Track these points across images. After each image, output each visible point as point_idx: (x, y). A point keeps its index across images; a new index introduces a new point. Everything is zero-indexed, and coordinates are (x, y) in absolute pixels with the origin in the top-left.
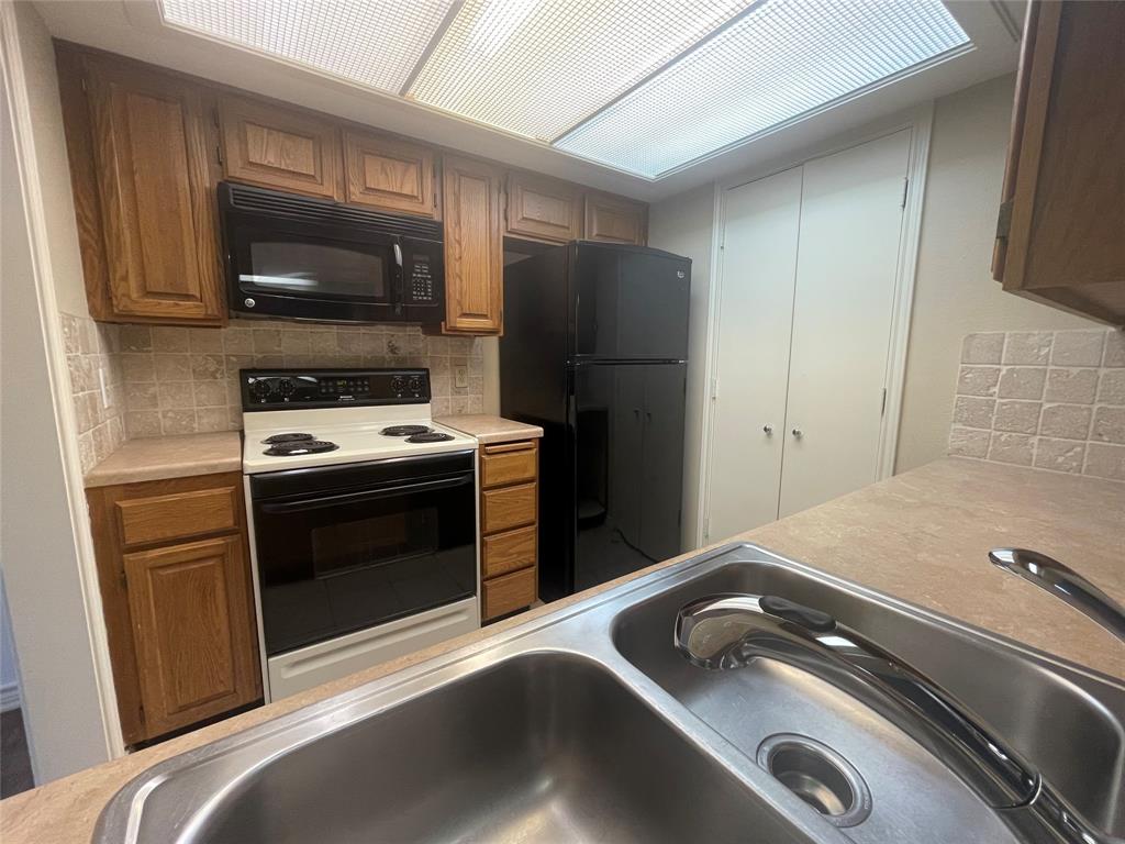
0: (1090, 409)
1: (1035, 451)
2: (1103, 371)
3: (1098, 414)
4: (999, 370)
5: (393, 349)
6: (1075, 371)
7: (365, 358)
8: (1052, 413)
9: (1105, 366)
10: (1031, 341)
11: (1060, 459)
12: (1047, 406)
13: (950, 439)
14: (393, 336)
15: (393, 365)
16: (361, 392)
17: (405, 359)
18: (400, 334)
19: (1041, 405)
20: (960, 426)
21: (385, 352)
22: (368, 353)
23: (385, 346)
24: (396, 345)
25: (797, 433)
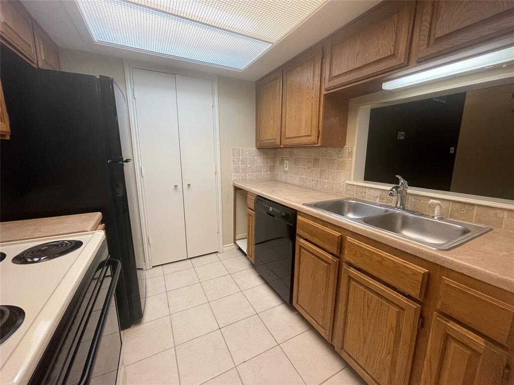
0: (254, 166)
1: (248, 177)
4: (240, 158)
6: (252, 158)
10: (245, 150)
11: (252, 178)
12: (248, 166)
13: (232, 178)
20: (234, 174)
25: (189, 185)
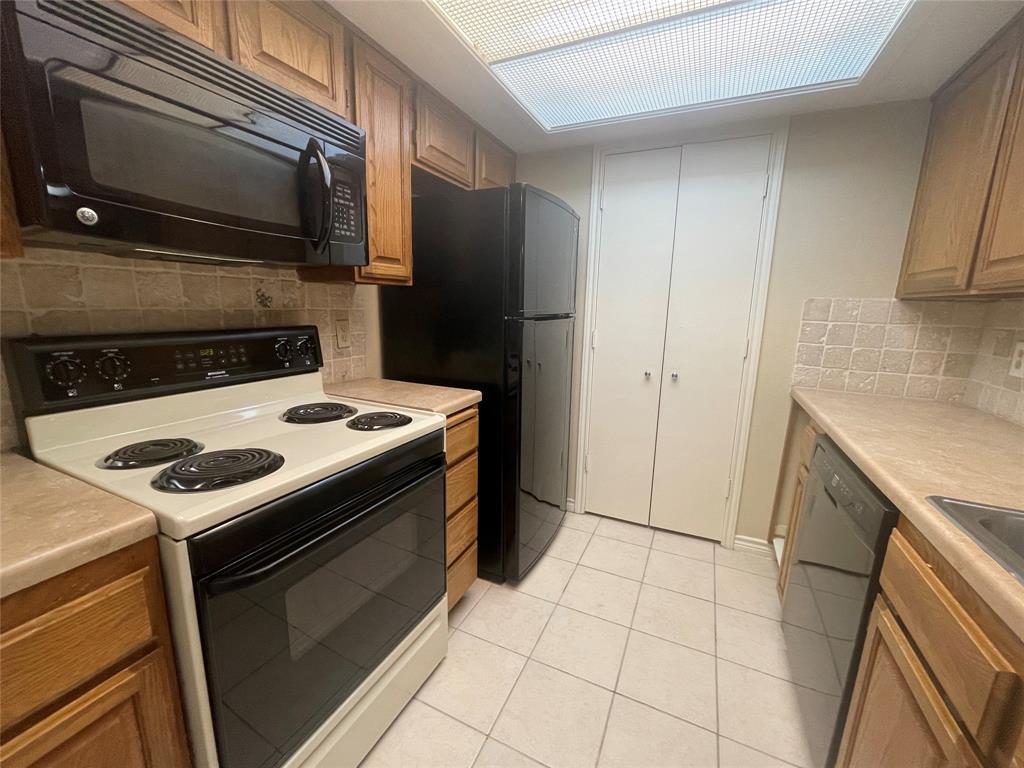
0: (880, 352)
1: (847, 380)
2: (888, 327)
3: (885, 354)
4: (827, 325)
5: (263, 300)
6: (873, 326)
7: (226, 312)
8: (858, 354)
9: (891, 323)
10: (849, 305)
11: (862, 385)
12: (854, 350)
13: (793, 375)
14: (262, 281)
15: (264, 322)
16: (235, 365)
17: (278, 314)
18: (272, 279)
19: (851, 349)
20: (801, 365)
21: (253, 305)
22: (230, 306)
23: (253, 298)
24: (267, 295)
25: (675, 376)
